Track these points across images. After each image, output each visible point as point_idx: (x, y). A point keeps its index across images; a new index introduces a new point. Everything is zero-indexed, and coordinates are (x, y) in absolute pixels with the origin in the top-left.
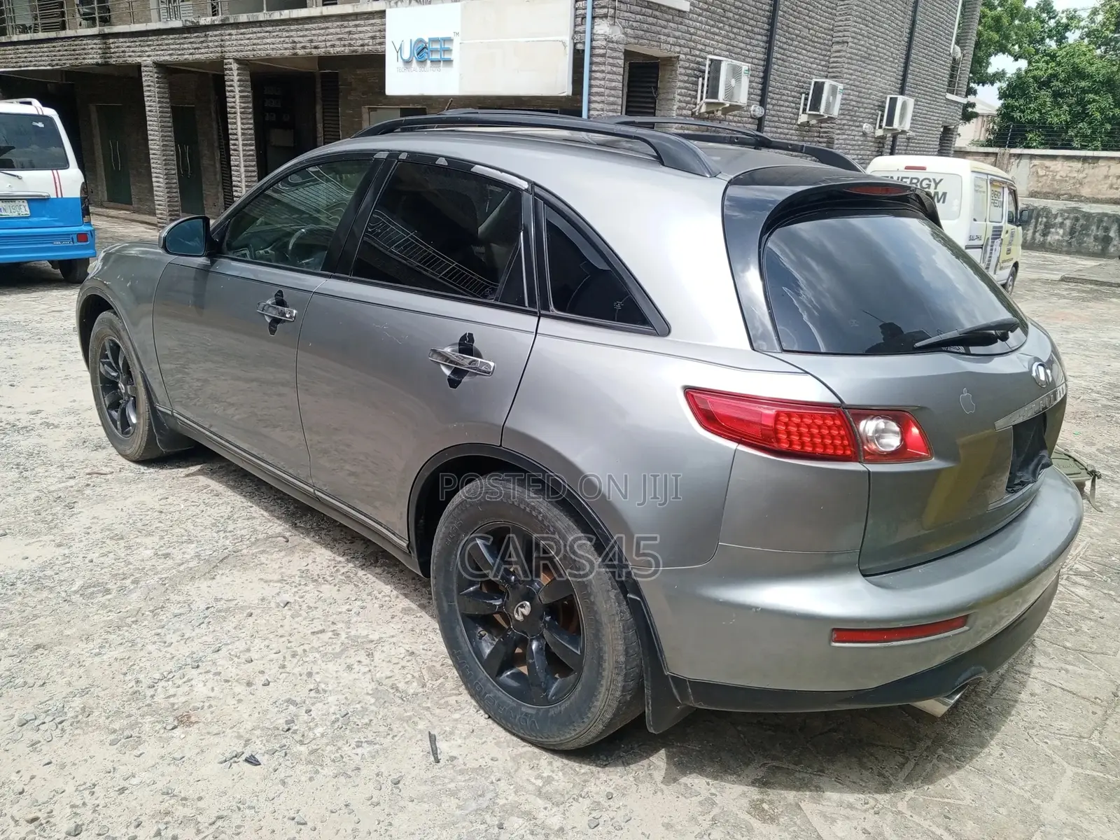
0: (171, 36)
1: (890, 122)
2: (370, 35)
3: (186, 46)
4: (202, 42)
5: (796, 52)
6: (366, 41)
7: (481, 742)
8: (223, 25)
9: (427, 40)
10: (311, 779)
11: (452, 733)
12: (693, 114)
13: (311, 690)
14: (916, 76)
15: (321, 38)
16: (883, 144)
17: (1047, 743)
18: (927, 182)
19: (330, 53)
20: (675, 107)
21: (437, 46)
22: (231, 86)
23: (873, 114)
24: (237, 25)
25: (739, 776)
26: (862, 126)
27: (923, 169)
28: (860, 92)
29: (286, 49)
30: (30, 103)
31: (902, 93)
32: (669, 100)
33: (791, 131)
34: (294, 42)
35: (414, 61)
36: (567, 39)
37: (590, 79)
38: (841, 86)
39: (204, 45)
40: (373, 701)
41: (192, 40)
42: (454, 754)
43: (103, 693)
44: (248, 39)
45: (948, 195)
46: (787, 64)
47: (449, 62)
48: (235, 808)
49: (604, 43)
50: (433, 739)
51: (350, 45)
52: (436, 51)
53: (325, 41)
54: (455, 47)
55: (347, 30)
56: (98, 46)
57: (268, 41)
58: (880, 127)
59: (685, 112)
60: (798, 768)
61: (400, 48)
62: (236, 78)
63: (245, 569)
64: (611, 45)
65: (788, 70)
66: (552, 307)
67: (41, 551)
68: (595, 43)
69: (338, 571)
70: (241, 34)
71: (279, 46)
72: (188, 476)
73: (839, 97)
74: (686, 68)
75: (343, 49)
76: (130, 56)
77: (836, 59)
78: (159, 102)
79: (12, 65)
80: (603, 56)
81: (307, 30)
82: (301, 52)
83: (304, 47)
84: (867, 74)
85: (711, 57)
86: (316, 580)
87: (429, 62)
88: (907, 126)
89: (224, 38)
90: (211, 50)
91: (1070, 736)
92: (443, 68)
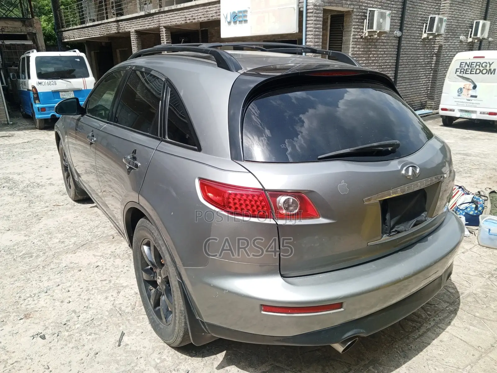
0: (141, 19)
1: (476, 34)
2: (215, 11)
3: (146, 23)
4: (152, 20)
5: (420, 3)
6: (213, 15)
7: (143, 338)
8: (159, 13)
9: (237, 12)
10: (62, 348)
11: (133, 333)
12: (362, 38)
13: (85, 307)
14: (494, 9)
15: (196, 15)
16: (473, 45)
17: (435, 369)
18: (485, 64)
19: (199, 21)
20: (352, 34)
21: (241, 14)
22: (163, 38)
23: (466, 31)
24: (164, 12)
25: (256, 369)
26: (459, 38)
27: (483, 57)
28: (458, 20)
29: (183, 21)
30: (75, 51)
31: (485, 19)
32: (349, 31)
33: (418, 43)
34: (186, 17)
35: (232, 22)
36: (295, 6)
37: (306, 24)
38: (445, 18)
39: (153, 21)
40: (107, 314)
41: (148, 20)
42: (128, 343)
43: (4, 301)
44: (169, 17)
45: (496, 71)
46: (415, 9)
47: (246, 21)
48: (25, 358)
49: (312, 7)
50: (123, 334)
51: (207, 17)
52: (241, 17)
53: (197, 16)
54: (248, 14)
55: (206, 10)
56: (116, 25)
57: (176, 18)
58: (471, 37)
59: (357, 37)
60: (288, 368)
61: (226, 17)
62: (165, 35)
63: (90, 250)
64: (316, 7)
65: (416, 12)
66: (167, 137)
67: (18, 237)
68: (308, 7)
69: (127, 253)
70: (166, 15)
71: (180, 19)
72: (91, 207)
73: (444, 24)
74: (357, 15)
75: (204, 19)
76: (126, 29)
77: (444, 5)
78: (137, 47)
79: (87, 36)
80: (312, 13)
81: (190, 11)
82: (188, 21)
83: (189, 19)
84: (463, 11)
85: (369, 9)
86: (116, 256)
87: (238, 22)
88: (486, 35)
89: (160, 18)
90: (155, 23)
91: (452, 367)
92: (244, 25)
